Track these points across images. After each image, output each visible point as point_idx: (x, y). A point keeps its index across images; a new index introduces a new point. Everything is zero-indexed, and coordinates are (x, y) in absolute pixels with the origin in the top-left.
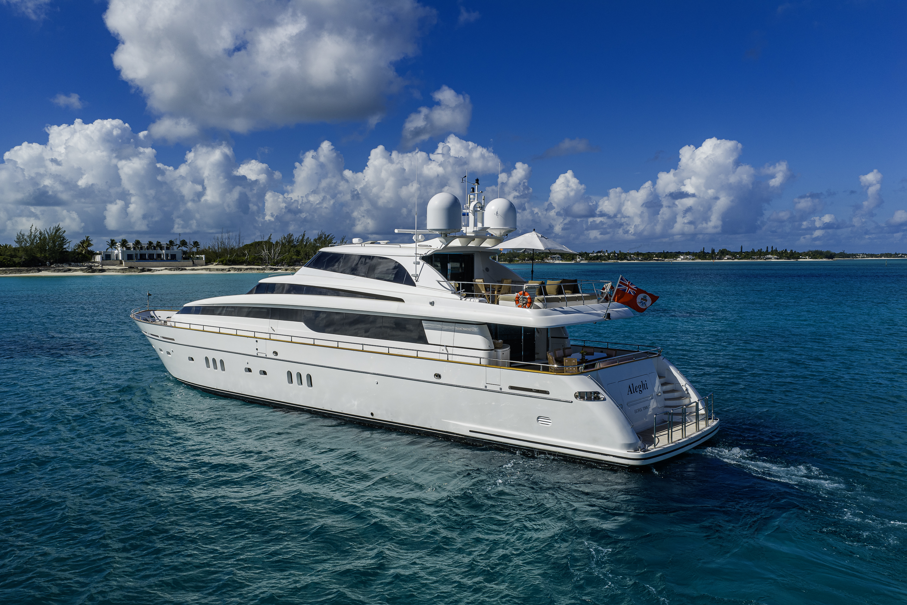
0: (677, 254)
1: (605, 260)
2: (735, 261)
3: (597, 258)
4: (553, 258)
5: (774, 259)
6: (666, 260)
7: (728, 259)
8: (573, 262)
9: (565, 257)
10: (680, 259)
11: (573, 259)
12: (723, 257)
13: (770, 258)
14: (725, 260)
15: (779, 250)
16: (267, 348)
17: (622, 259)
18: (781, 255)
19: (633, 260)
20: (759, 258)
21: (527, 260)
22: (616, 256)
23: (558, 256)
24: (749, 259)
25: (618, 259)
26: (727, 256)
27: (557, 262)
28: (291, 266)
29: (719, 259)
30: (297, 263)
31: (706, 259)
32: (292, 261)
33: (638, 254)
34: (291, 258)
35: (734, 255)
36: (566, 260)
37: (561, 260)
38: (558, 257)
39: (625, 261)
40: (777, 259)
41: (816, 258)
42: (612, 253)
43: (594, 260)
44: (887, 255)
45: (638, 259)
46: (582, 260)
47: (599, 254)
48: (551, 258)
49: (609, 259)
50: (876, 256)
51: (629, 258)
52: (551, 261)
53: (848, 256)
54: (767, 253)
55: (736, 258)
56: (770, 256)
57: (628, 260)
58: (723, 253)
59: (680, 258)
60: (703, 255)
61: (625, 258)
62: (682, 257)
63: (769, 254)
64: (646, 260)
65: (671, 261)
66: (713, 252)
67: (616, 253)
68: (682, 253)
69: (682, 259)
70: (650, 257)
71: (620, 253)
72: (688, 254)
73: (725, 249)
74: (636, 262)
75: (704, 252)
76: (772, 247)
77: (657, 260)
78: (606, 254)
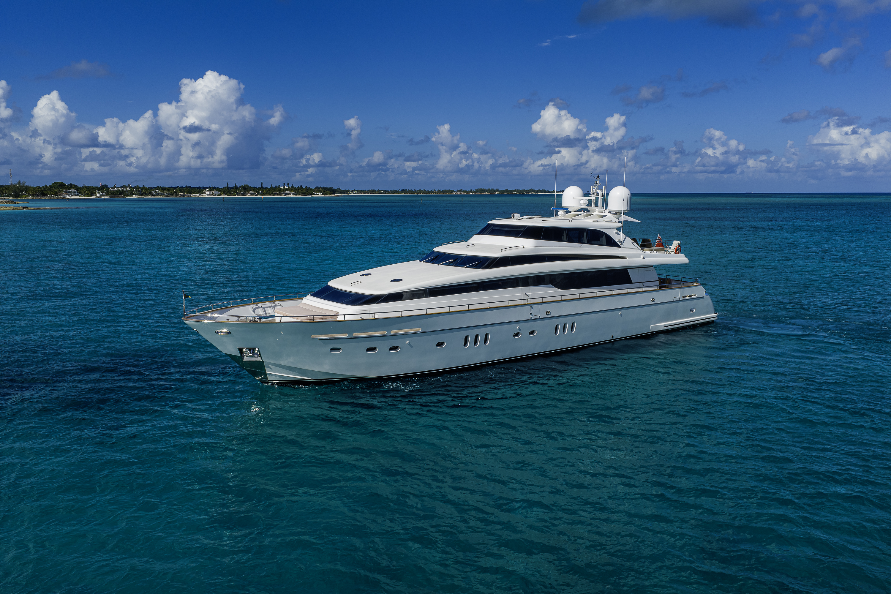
0: (200, 190)
1: (128, 195)
2: (259, 196)
3: (120, 193)
4: (68, 193)
5: (292, 195)
6: (192, 196)
7: (252, 194)
8: (93, 197)
9: (83, 192)
10: (206, 195)
11: (92, 194)
12: (247, 192)
13: (289, 194)
14: (249, 196)
15: (296, 186)
17: (146, 195)
18: (298, 190)
19: (158, 195)
20: (279, 194)
21: (38, 195)
22: (139, 191)
23: (74, 190)
24: (270, 194)
25: (142, 194)
26: (251, 192)
27: (74, 197)
29: (243, 194)
31: (231, 194)
33: (163, 189)
35: (256, 190)
36: (84, 194)
37: (78, 195)
38: (74, 192)
39: (150, 197)
40: (295, 194)
41: (327, 194)
42: (135, 187)
43: (116, 195)
44: (373, 191)
45: (163, 194)
46: (102, 195)
47: (121, 189)
48: (65, 192)
49: (133, 194)
50: (364, 192)
51: (153, 192)
52: (67, 196)
53: (344, 192)
55: (258, 194)
56: (288, 192)
57: (153, 196)
58: (246, 189)
59: (205, 193)
60: (227, 190)
61: (150, 194)
62: (208, 193)
63: (287, 190)
64: (172, 195)
65: (198, 196)
66: (236, 187)
67: (140, 188)
68: (205, 188)
69: (208, 195)
70: (175, 192)
71: (144, 188)
72: (211, 189)
73: (247, 185)
74: (161, 197)
75: (228, 188)
76: (288, 184)
77: (183, 195)
78: (128, 189)
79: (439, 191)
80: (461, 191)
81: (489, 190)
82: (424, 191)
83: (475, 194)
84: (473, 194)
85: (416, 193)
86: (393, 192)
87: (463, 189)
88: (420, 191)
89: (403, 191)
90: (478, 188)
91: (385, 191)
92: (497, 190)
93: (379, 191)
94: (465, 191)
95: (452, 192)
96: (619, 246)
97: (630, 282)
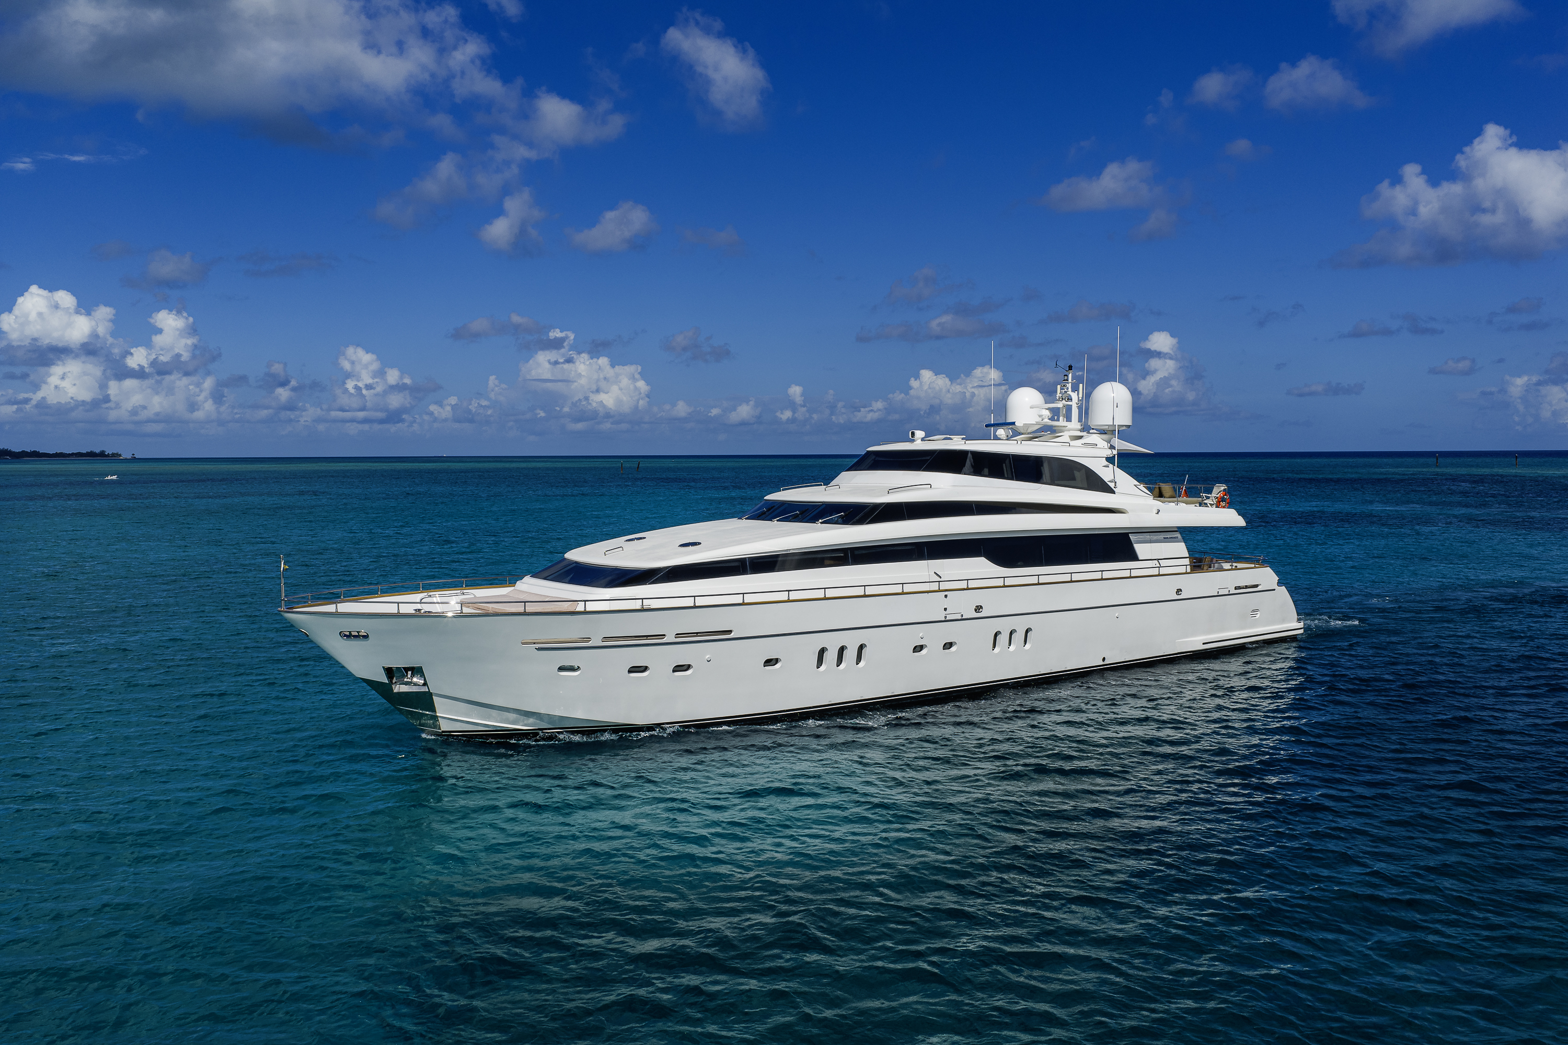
16: (963, 604)
96: (1112, 491)
97: (1133, 557)
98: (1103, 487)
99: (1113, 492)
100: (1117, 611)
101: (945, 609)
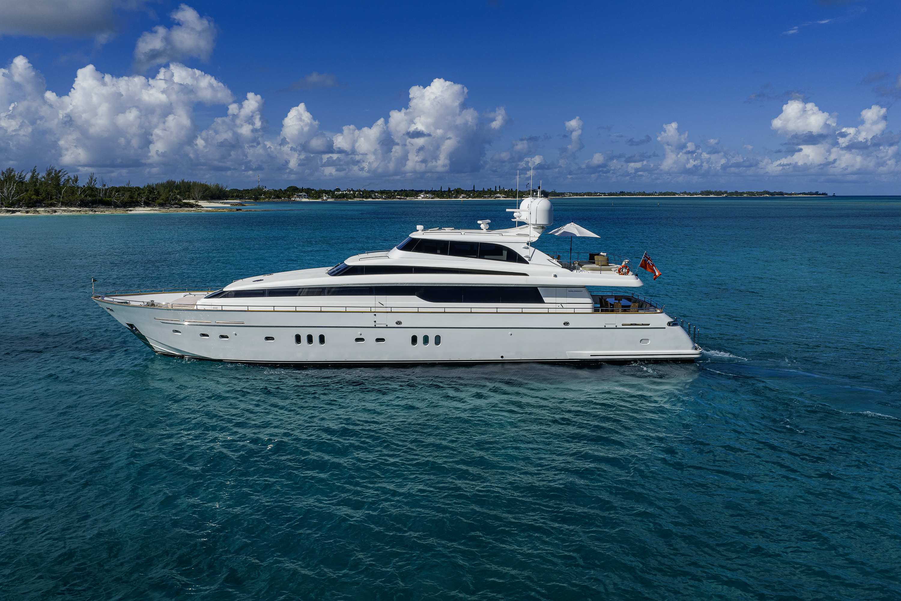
0: (416, 193)
1: (350, 198)
2: (469, 199)
3: (344, 196)
4: (299, 196)
5: (502, 198)
6: (408, 199)
7: (463, 197)
8: (320, 200)
9: (312, 195)
10: (421, 198)
11: (319, 197)
12: (459, 195)
13: (499, 197)
14: (461, 199)
17: (367, 198)
18: (508, 193)
19: (377, 198)
20: (491, 197)
21: (274, 198)
22: (360, 194)
23: (304, 194)
24: (481, 197)
25: (363, 197)
26: (463, 195)
27: (304, 200)
28: (31, 207)
29: (455, 197)
30: (37, 204)
31: (443, 197)
32: (32, 201)
33: (382, 192)
34: (30, 199)
35: (468, 193)
36: (313, 198)
37: (307, 198)
38: (305, 195)
39: (370, 200)
40: (505, 197)
42: (357, 191)
43: (340, 198)
44: (589, 194)
45: (381, 198)
46: (328, 198)
47: (345, 192)
48: (297, 195)
49: (355, 197)
50: (580, 194)
51: (373, 196)
52: (298, 199)
53: (558, 195)
54: (496, 192)
55: (469, 197)
56: (498, 195)
57: (373, 198)
58: (458, 192)
59: (420, 196)
60: (441, 193)
61: (370, 197)
62: (422, 196)
63: (498, 193)
64: (390, 198)
65: (413, 199)
66: (449, 191)
67: (361, 191)
68: (421, 191)
69: (423, 198)
70: (393, 196)
71: (365, 192)
72: (427, 192)
73: (460, 189)
74: (380, 200)
75: (441, 191)
76: (500, 187)
77: (400, 199)
78: (352, 192)
79: (661, 194)
80: (685, 193)
81: (716, 192)
82: (644, 194)
83: (700, 196)
84: (698, 196)
85: (638, 195)
86: (610, 194)
87: (688, 192)
88: (639, 194)
89: (622, 193)
90: (704, 190)
91: (602, 193)
92: (726, 192)
93: (595, 194)
94: (690, 194)
95: (674, 194)
96: (526, 262)
97: (540, 300)
98: (520, 260)
99: (528, 263)
100: (510, 331)
101: (375, 322)
